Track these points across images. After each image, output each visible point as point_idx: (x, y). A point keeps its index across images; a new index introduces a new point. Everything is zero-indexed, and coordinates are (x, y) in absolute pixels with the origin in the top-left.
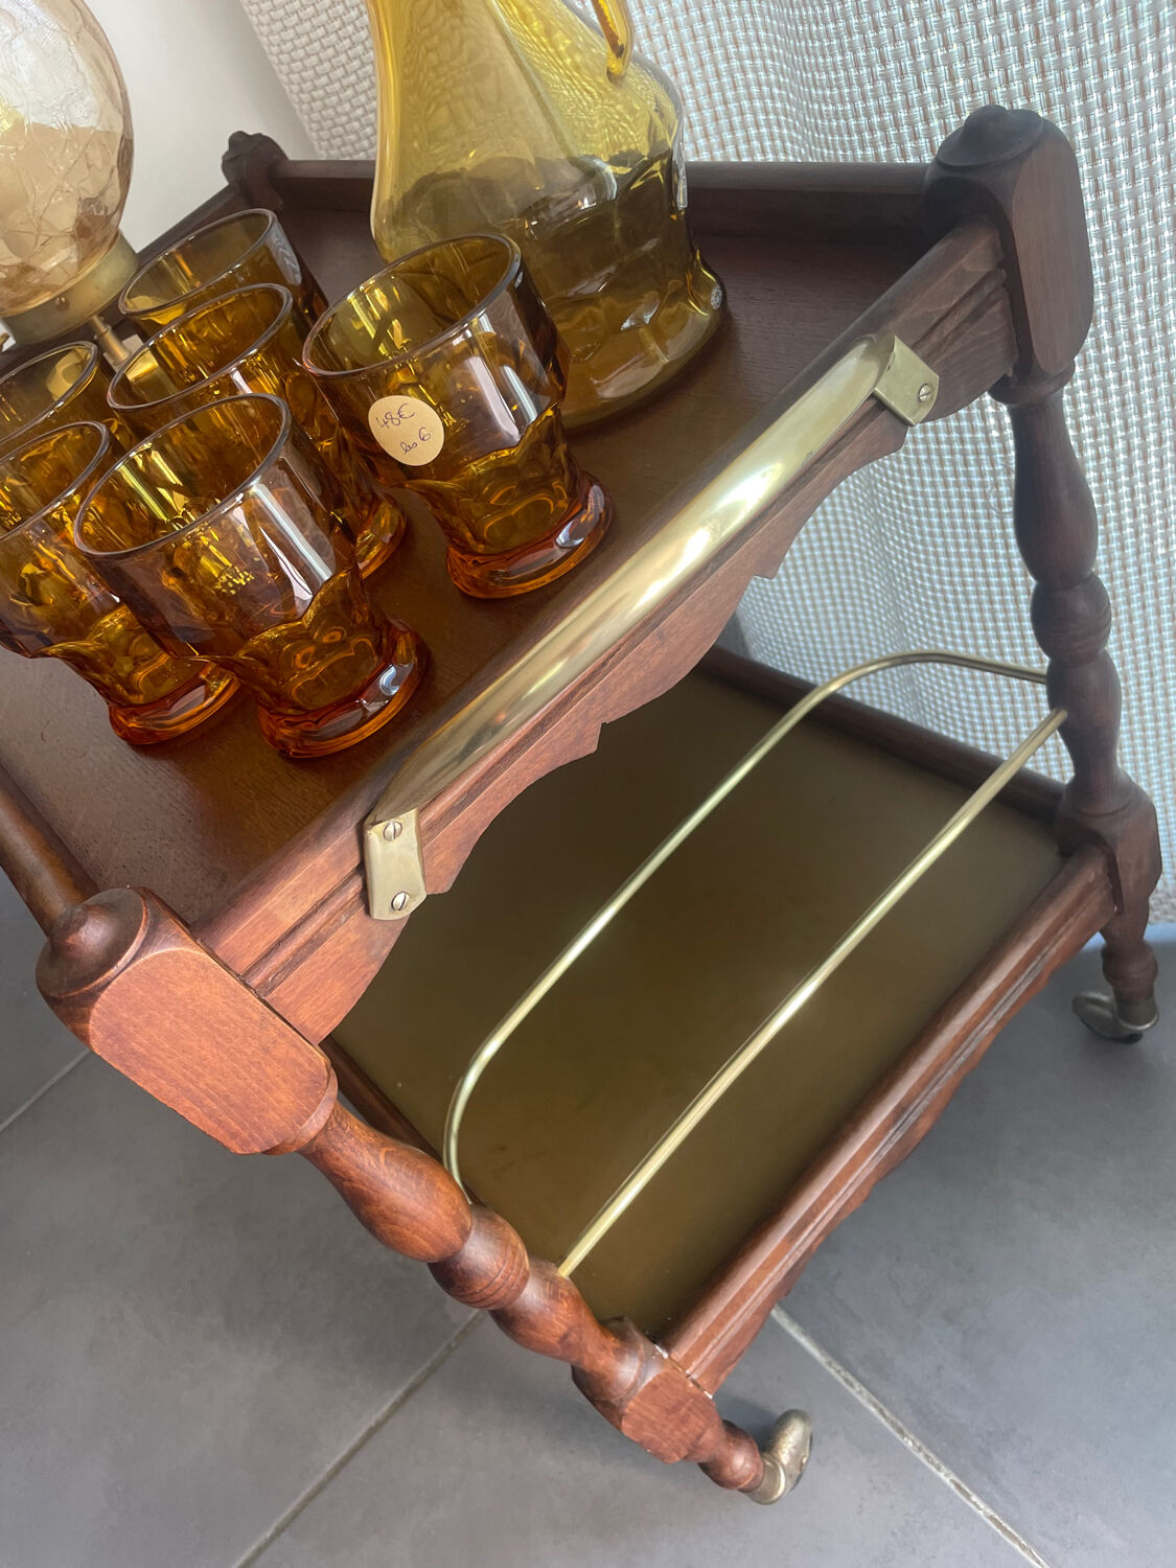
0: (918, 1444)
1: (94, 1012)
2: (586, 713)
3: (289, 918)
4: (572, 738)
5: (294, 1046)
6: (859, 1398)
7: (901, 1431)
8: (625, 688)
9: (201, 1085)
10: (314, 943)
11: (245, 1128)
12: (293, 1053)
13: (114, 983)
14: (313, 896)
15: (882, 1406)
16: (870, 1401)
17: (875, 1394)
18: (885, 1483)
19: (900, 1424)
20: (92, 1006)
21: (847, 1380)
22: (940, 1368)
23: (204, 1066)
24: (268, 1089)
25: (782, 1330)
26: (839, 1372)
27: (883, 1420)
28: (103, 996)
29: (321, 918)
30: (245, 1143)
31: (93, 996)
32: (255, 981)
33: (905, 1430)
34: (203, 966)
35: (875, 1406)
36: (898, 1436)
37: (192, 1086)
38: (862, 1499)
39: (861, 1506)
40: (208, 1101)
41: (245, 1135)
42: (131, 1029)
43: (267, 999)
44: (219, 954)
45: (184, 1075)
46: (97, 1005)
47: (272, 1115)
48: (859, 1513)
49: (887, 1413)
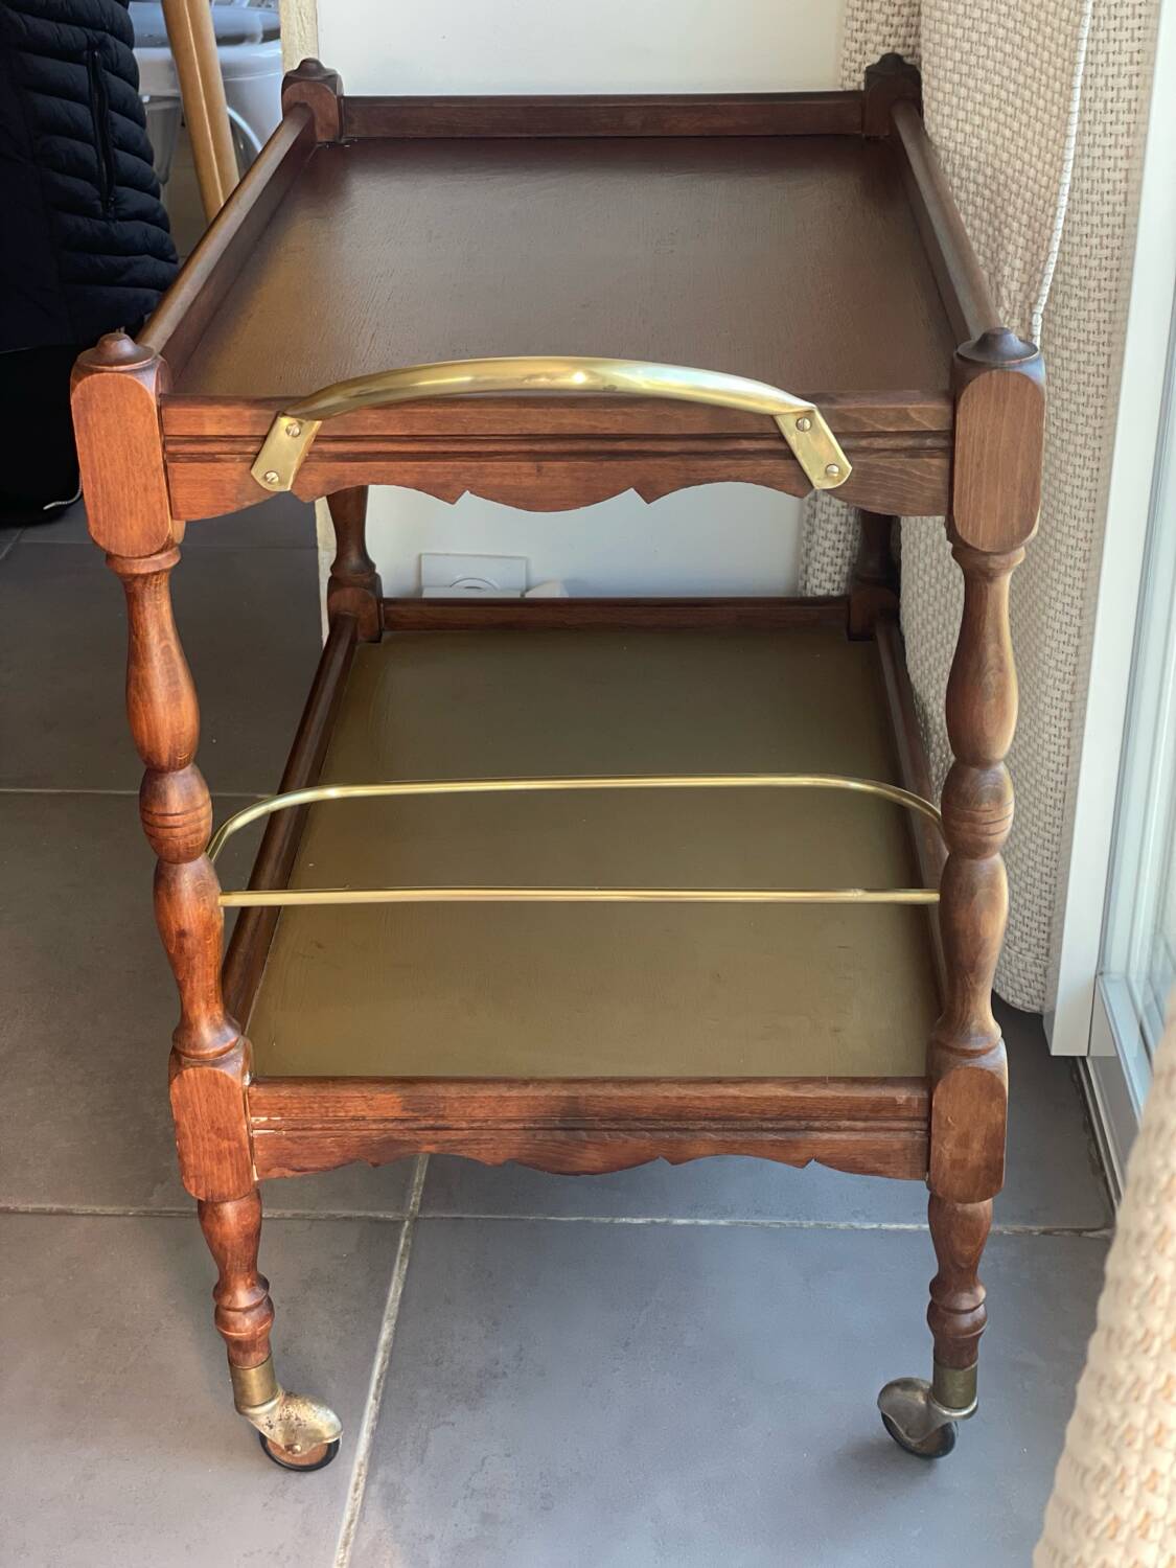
0: (345, 1561)
1: (85, 380)
2: (460, 473)
3: (210, 430)
4: (440, 481)
5: (161, 503)
6: (349, 1500)
7: (346, 1544)
8: (496, 481)
9: (103, 474)
10: (212, 458)
11: (104, 523)
12: (158, 506)
13: (105, 374)
14: (230, 429)
15: (356, 1518)
16: (354, 1510)
17: (363, 1508)
18: (288, 1558)
19: (352, 1539)
20: (87, 375)
21: (357, 1484)
22: (432, 1537)
23: (111, 465)
24: (131, 514)
25: (361, 1416)
26: (360, 1475)
27: (344, 1527)
28: (95, 376)
29: (226, 447)
30: (99, 533)
31: (92, 372)
32: (171, 448)
33: (349, 1546)
34: (149, 408)
35: (353, 1515)
36: (340, 1544)
37: (98, 469)
38: (260, 1551)
39: (252, 1553)
40: (99, 486)
41: (102, 528)
42: (94, 406)
43: (168, 464)
44: (163, 413)
45: (99, 460)
46: (90, 378)
47: (122, 531)
48: (245, 1555)
49: (353, 1527)
